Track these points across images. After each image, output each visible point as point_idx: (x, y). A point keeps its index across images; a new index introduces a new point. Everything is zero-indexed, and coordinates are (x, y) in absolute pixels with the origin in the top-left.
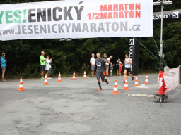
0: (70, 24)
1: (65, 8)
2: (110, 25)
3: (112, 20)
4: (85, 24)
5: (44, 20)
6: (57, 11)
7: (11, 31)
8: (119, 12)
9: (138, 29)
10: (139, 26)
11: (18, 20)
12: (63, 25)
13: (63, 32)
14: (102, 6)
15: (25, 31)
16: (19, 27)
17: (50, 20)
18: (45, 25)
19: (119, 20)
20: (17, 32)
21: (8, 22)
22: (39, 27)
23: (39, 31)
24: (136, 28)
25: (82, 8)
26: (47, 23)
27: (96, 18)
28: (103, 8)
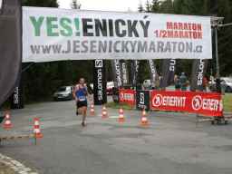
0: (135, 42)
1: (129, 22)
2: (177, 45)
3: (178, 40)
4: (152, 43)
5: (105, 35)
6: (120, 24)
7: (57, 49)
8: (184, 31)
9: (200, 51)
10: (201, 47)
11: (66, 32)
12: (127, 42)
13: (127, 51)
14: (168, 23)
15: (77, 49)
16: (69, 42)
17: (111, 35)
18: (106, 42)
19: (185, 40)
20: (66, 49)
21: (50, 34)
22: (97, 44)
23: (96, 49)
24: (199, 49)
25: (148, 23)
26: (108, 38)
27: (164, 36)
28: (169, 25)
